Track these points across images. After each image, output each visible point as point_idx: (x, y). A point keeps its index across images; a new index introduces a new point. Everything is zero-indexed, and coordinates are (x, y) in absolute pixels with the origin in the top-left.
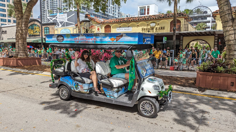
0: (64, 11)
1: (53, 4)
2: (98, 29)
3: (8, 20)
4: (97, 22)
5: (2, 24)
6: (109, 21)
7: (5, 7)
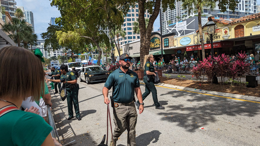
0: (183, 19)
1: (172, 14)
2: (226, 32)
3: (133, 36)
4: (223, 24)
5: (129, 42)
6: (240, 20)
7: (131, 25)
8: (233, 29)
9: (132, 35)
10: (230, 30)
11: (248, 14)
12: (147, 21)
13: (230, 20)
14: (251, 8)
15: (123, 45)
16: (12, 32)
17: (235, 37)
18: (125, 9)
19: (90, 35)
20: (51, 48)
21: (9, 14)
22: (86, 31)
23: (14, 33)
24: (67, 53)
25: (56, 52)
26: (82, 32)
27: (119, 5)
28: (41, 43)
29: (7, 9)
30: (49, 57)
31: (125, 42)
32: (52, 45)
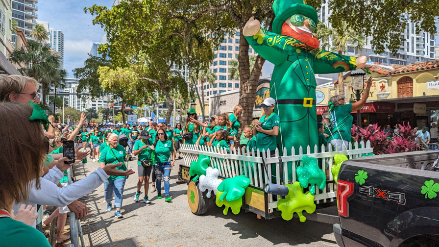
2: (383, 87)
3: (229, 84)
4: (379, 73)
5: (221, 91)
6: (407, 68)
7: (226, 65)
8: (394, 83)
9: (227, 82)
10: (390, 85)
11: (420, 59)
12: (252, 59)
13: (391, 68)
14: (425, 50)
15: (210, 96)
16: (25, 64)
17: (398, 96)
18: (218, 38)
19: (156, 77)
20: (88, 95)
21: (24, 34)
22: (150, 69)
23: (28, 65)
24: (114, 105)
25: (97, 101)
26: (142, 71)
27: (208, 30)
28: (72, 84)
29: (21, 24)
30: (83, 109)
31: (214, 91)
32: (90, 89)
